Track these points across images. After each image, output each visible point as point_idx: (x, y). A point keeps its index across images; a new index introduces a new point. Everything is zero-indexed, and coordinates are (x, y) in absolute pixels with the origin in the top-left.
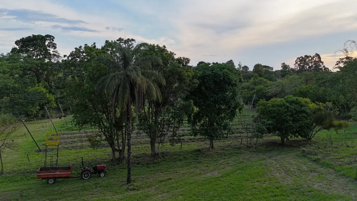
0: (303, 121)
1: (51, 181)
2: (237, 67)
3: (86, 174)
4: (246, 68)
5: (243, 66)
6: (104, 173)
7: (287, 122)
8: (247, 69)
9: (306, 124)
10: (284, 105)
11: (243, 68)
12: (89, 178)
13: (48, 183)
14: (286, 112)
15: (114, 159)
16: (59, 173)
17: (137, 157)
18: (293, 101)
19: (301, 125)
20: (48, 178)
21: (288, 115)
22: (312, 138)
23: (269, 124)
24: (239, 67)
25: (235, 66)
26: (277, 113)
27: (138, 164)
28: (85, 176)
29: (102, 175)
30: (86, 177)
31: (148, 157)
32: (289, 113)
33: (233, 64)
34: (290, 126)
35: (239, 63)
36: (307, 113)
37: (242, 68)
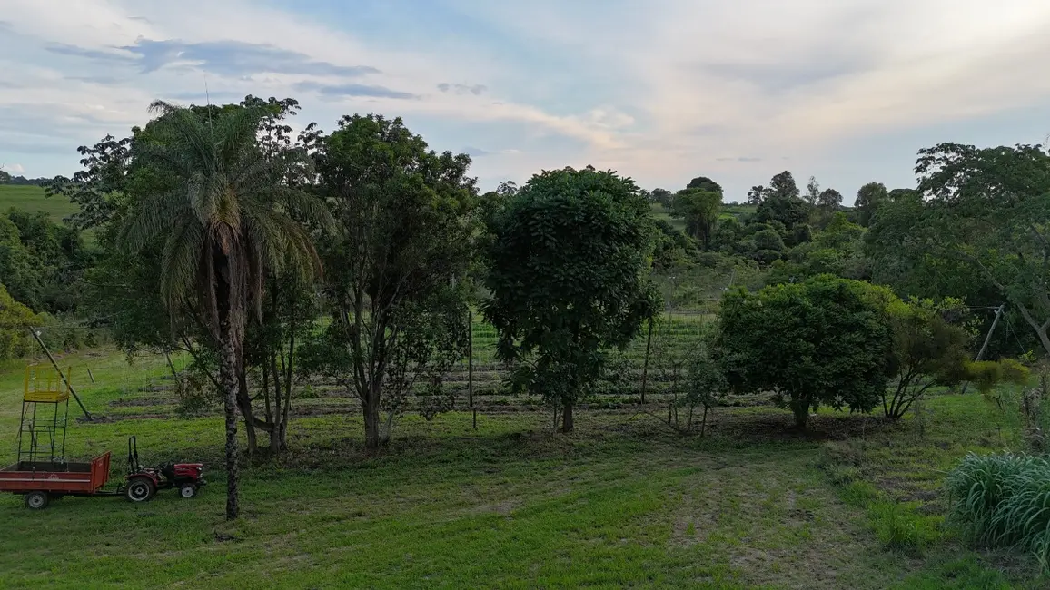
0: (850, 356)
1: (37, 501)
2: (803, 192)
3: (140, 486)
4: (832, 195)
5: (822, 189)
6: (193, 488)
7: (797, 357)
8: (834, 201)
9: (861, 365)
10: (792, 303)
11: (824, 195)
12: (147, 500)
13: (27, 505)
14: (796, 325)
15: (251, 451)
16: (57, 480)
17: (322, 448)
18: (828, 291)
19: (843, 368)
20: (27, 492)
21: (799, 336)
22: (902, 414)
23: (738, 363)
24: (809, 194)
25: (798, 190)
26: (767, 329)
27: (314, 467)
28: (137, 491)
29: (187, 492)
30: (138, 496)
31: (353, 450)
32: (804, 331)
33: (792, 183)
34: (808, 371)
35: (809, 182)
36: (867, 331)
37: (821, 196)
